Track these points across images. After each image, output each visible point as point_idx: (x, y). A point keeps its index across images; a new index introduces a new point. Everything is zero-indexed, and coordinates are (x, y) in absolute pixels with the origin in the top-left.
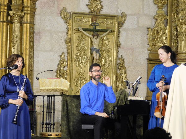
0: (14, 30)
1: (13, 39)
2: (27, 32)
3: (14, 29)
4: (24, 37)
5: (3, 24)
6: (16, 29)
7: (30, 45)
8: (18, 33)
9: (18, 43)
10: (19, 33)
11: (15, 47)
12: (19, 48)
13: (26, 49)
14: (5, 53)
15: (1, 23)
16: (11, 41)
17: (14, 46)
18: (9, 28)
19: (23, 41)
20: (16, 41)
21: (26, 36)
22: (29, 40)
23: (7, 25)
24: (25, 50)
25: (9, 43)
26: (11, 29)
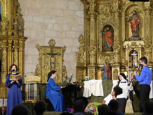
2: (21, 55)
4: (20, 58)
5: (10, 52)
6: (16, 54)
7: (23, 61)
8: (17, 56)
9: (17, 61)
11: (16, 62)
12: (17, 63)
13: (21, 63)
15: (9, 51)
16: (14, 60)
19: (19, 60)
20: (16, 60)
21: (21, 57)
22: (22, 59)
23: (12, 52)
26: (13, 54)
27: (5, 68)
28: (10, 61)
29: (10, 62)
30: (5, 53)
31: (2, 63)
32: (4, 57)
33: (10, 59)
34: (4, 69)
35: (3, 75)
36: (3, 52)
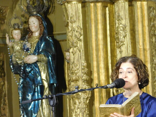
0: (119, 16)
1: (117, 33)
2: (143, 17)
3: (119, 13)
4: (139, 28)
5: (95, 6)
6: (122, 13)
7: (152, 42)
8: (125, 22)
9: (127, 41)
10: (128, 21)
11: (123, 48)
13: (144, 50)
14: (104, 61)
15: (92, 4)
16: (114, 38)
17: (120, 47)
18: (107, 12)
19: (137, 36)
20: (124, 37)
21: (143, 26)
22: (150, 32)
23: (104, 7)
24: (142, 52)
25: (111, 42)
26: (112, 13)
27: (80, 73)
28: (97, 45)
29: (97, 50)
30: (77, 12)
31: (67, 54)
32: (73, 30)
33: (101, 37)
34: (77, 80)
35: (75, 104)
36: (66, 10)
